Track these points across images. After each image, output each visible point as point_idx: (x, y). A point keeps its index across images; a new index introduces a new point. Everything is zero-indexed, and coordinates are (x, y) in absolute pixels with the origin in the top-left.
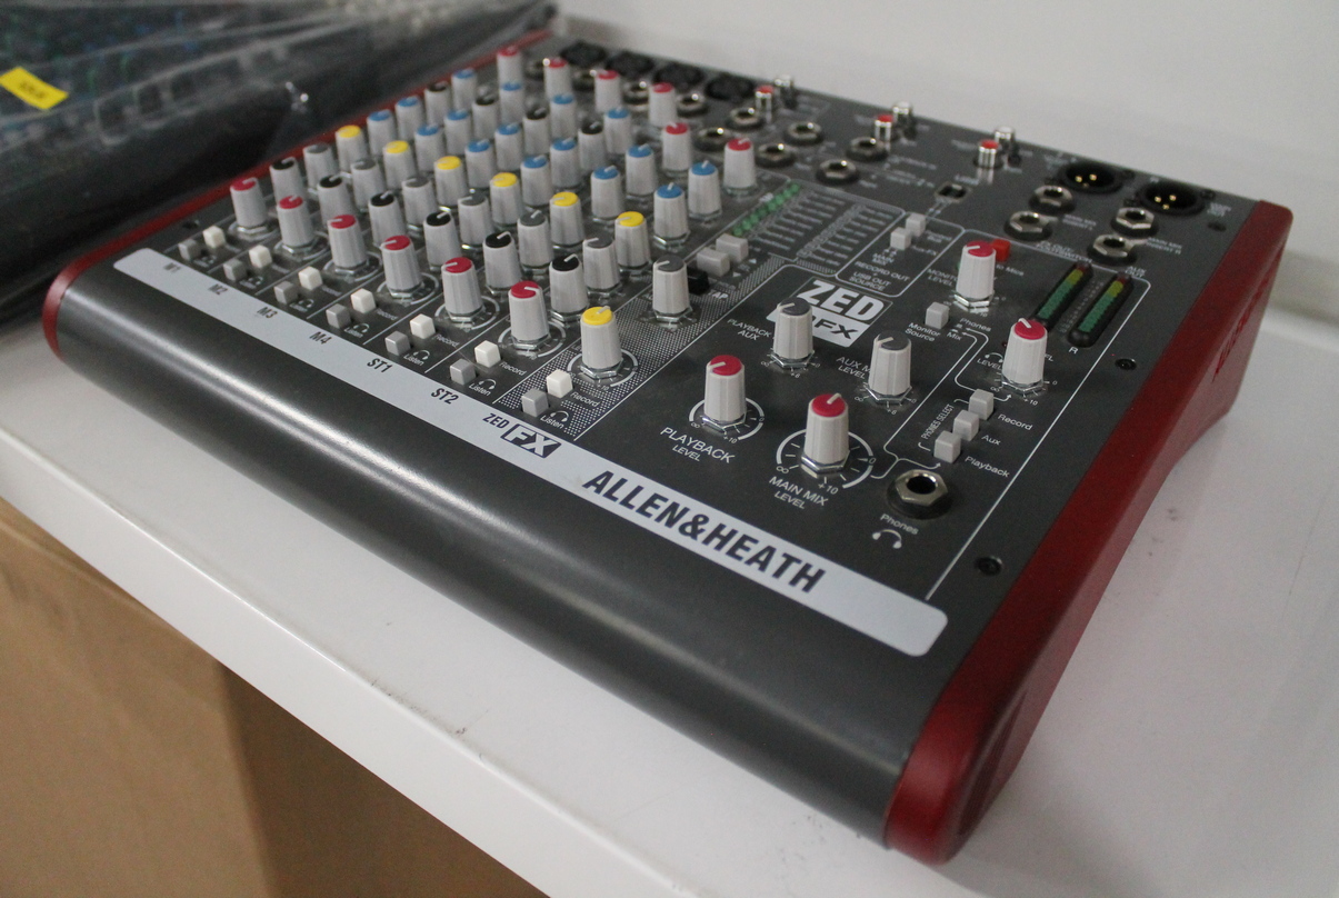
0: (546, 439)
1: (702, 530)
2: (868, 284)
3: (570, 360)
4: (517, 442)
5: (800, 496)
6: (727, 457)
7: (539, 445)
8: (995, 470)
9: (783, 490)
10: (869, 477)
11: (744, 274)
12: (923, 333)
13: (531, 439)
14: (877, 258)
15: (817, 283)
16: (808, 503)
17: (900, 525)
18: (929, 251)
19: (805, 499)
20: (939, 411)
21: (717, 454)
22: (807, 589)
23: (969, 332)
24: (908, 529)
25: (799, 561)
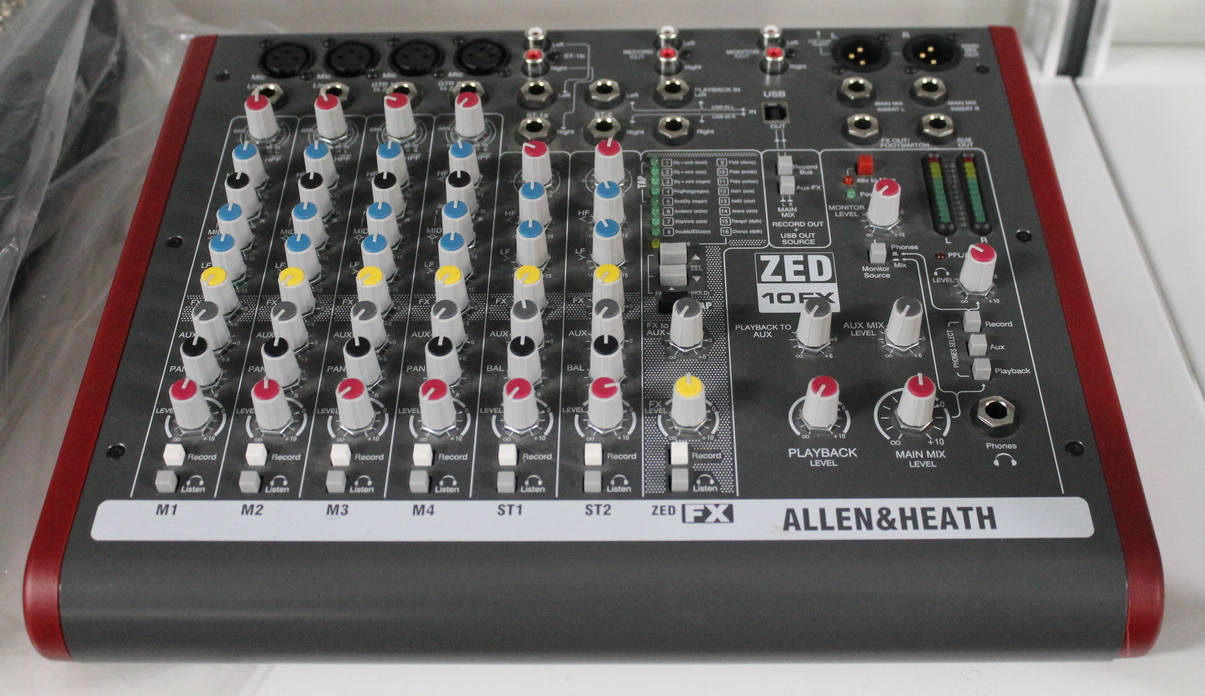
0: (717, 506)
1: (894, 520)
2: (799, 242)
3: (657, 425)
4: (698, 520)
5: (925, 458)
6: (851, 452)
7: (717, 513)
8: (1020, 372)
9: (913, 460)
10: (952, 419)
11: (703, 273)
12: (876, 273)
13: (706, 513)
14: (782, 211)
15: (763, 258)
16: (935, 460)
17: (1003, 446)
18: (813, 187)
19: (930, 459)
20: (947, 340)
21: (844, 453)
22: (993, 526)
23: (906, 257)
24: (1009, 446)
25: (971, 509)
